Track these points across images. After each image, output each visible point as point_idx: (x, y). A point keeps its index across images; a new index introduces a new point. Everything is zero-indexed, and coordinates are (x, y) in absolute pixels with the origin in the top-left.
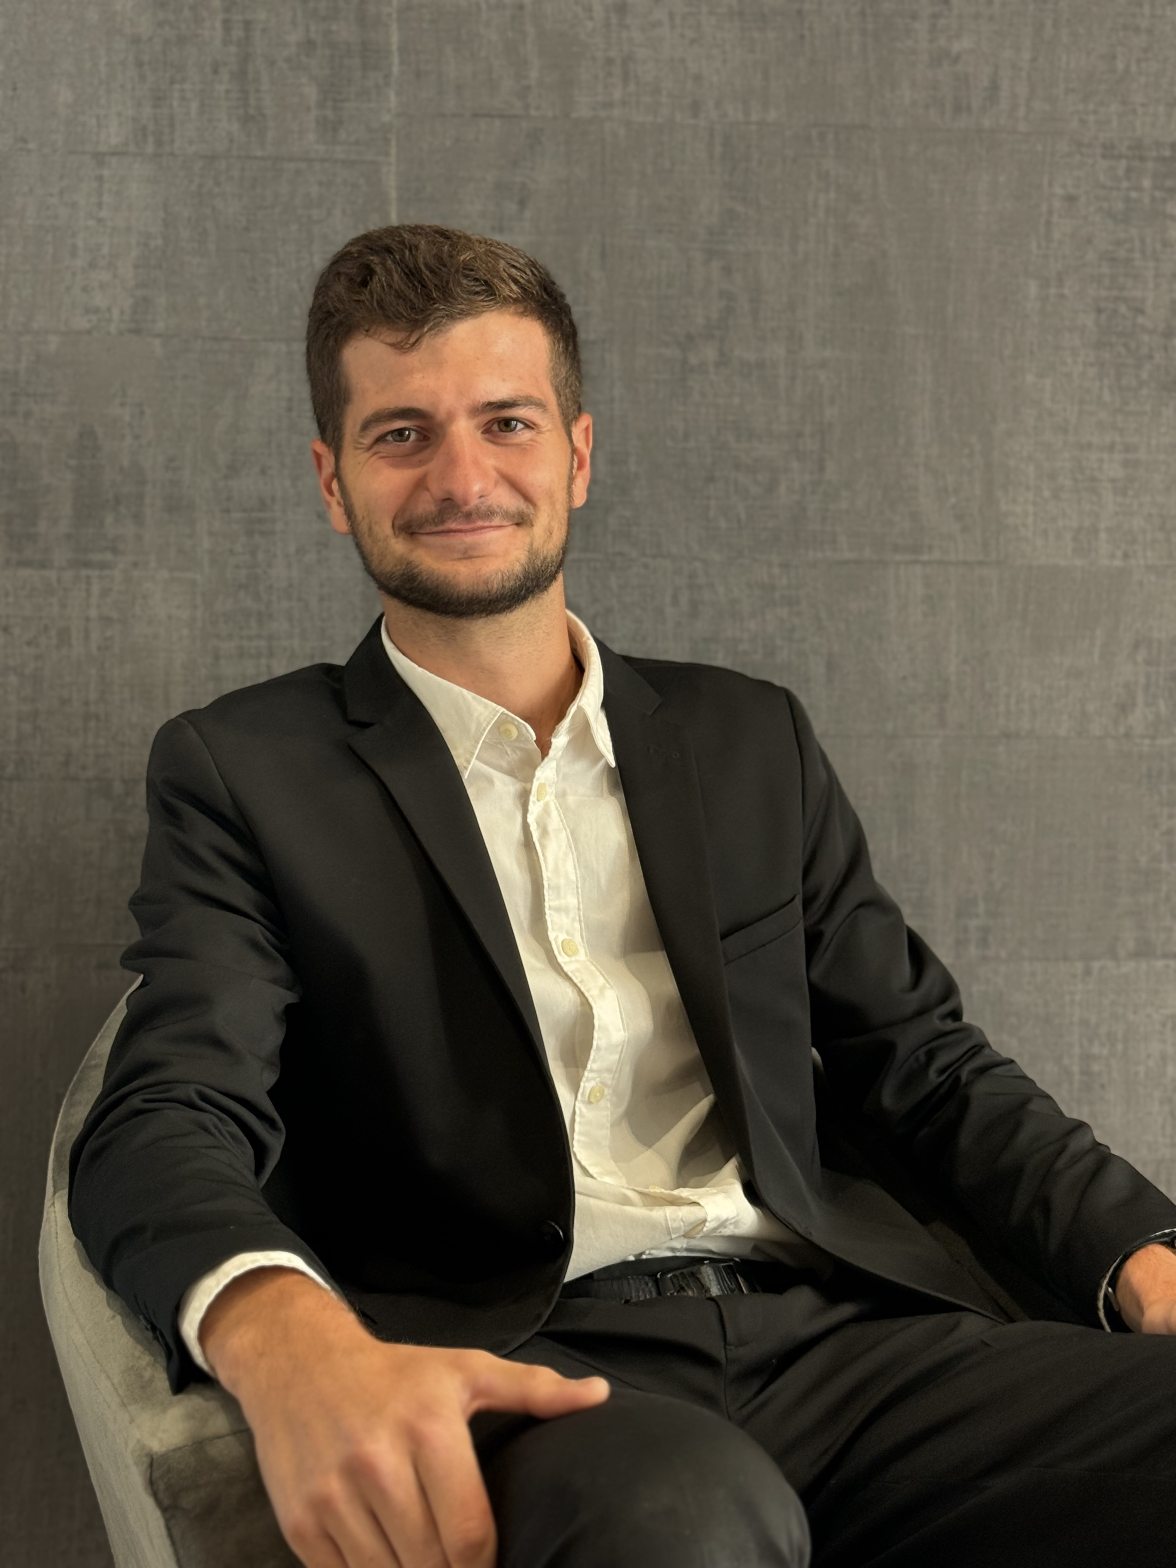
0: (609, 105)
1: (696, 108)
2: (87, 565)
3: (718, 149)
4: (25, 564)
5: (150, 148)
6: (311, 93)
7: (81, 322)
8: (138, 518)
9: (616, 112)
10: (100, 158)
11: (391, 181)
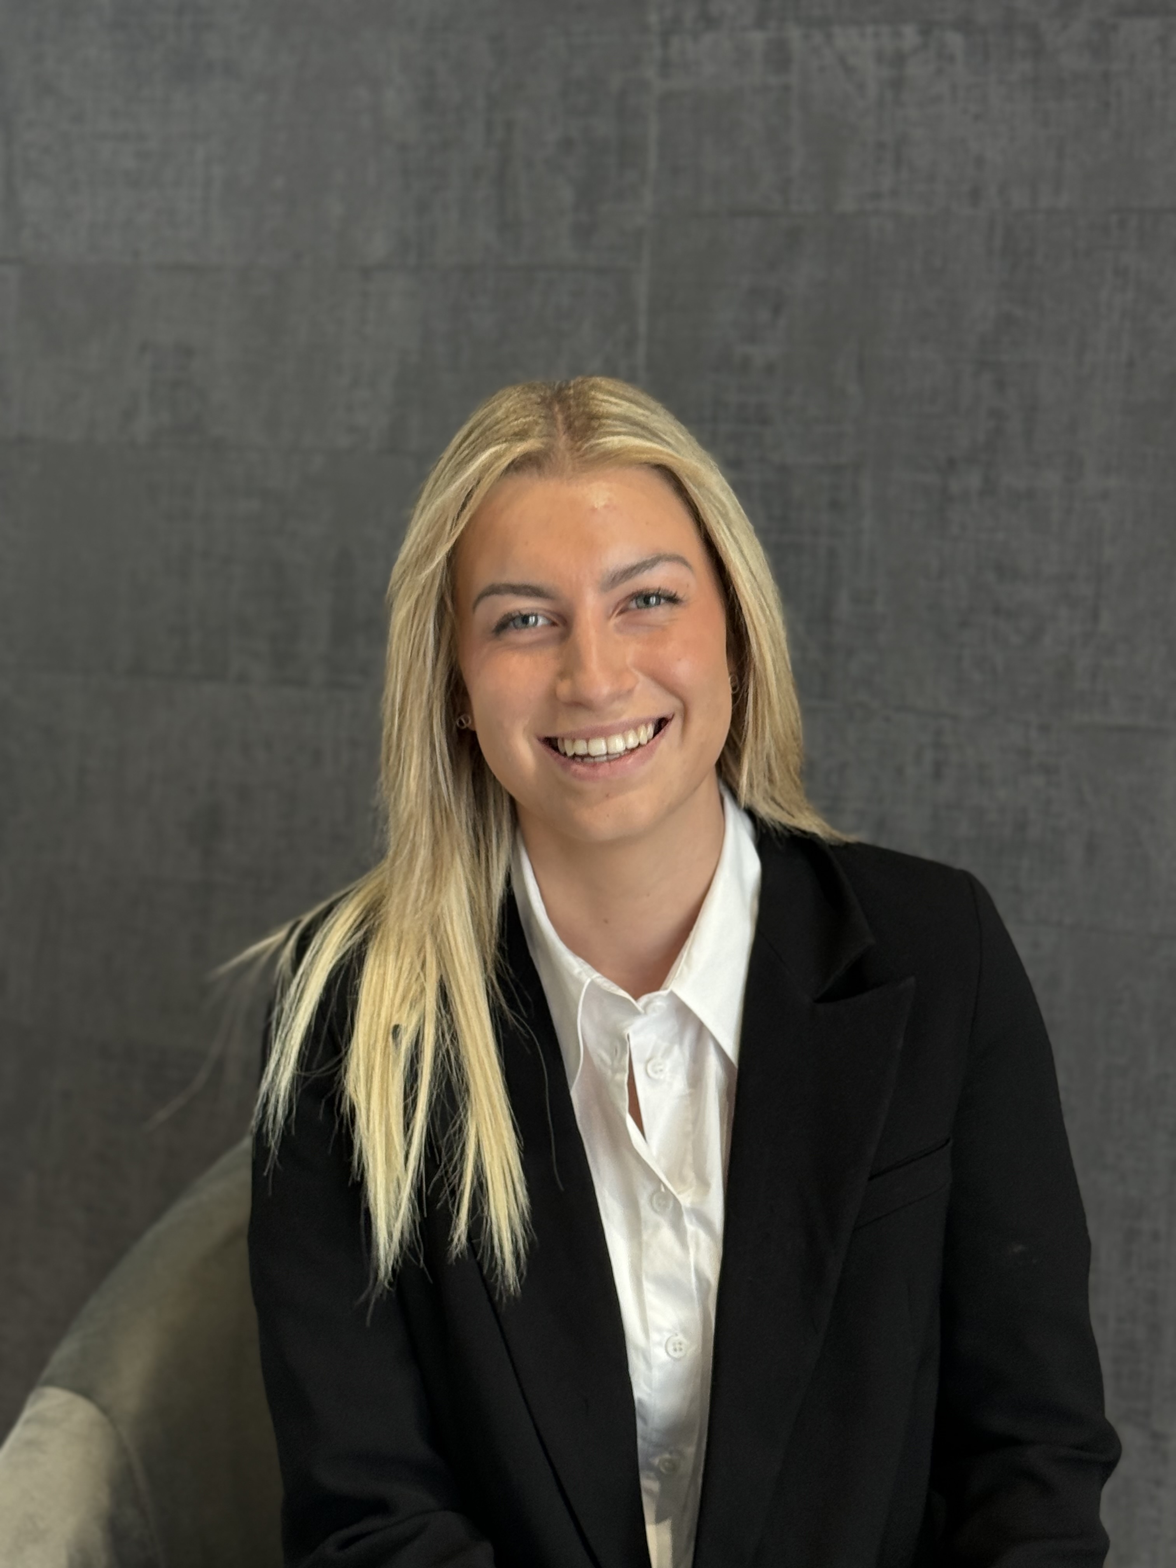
2: (340, 686)
3: (998, 243)
4: (286, 682)
5: (412, 260)
7: (344, 441)
9: (886, 205)
10: (366, 273)
11: (641, 289)
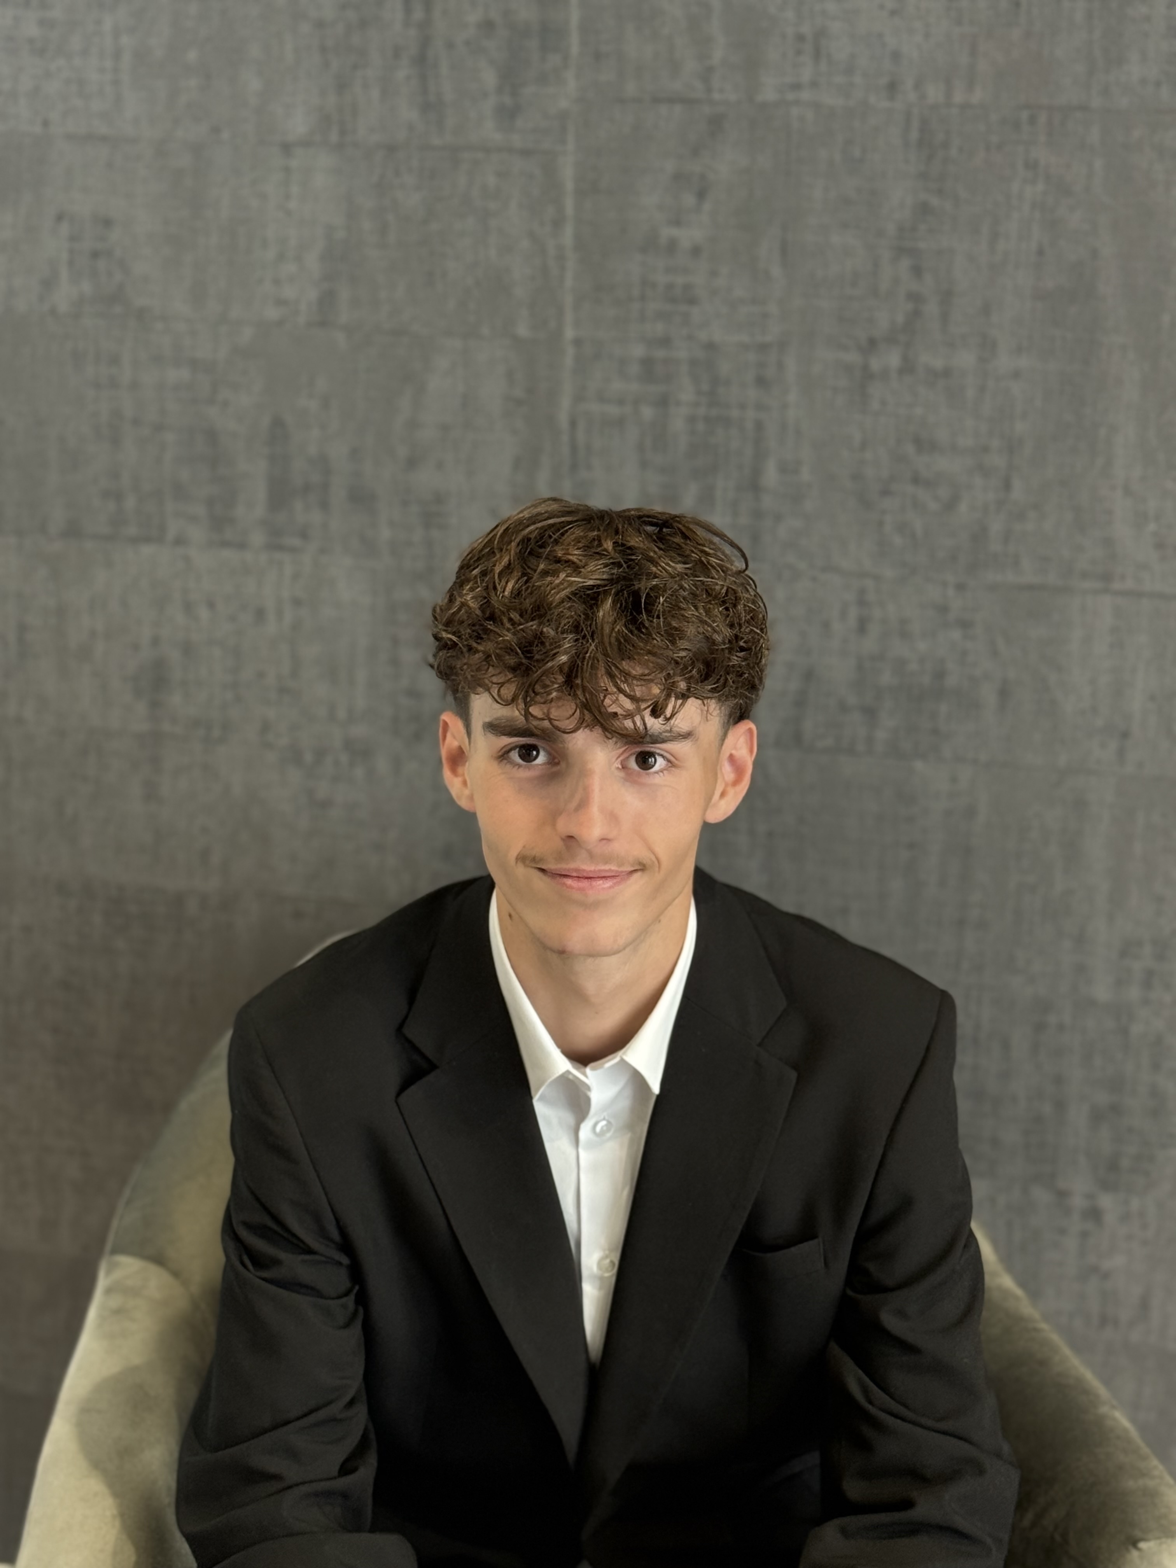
0: (797, 87)
1: (892, 88)
2: (280, 548)
3: (914, 135)
4: (225, 544)
5: (334, 137)
6: (489, 78)
7: (272, 313)
8: (324, 505)
9: (806, 95)
10: (287, 148)
11: (568, 173)
